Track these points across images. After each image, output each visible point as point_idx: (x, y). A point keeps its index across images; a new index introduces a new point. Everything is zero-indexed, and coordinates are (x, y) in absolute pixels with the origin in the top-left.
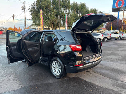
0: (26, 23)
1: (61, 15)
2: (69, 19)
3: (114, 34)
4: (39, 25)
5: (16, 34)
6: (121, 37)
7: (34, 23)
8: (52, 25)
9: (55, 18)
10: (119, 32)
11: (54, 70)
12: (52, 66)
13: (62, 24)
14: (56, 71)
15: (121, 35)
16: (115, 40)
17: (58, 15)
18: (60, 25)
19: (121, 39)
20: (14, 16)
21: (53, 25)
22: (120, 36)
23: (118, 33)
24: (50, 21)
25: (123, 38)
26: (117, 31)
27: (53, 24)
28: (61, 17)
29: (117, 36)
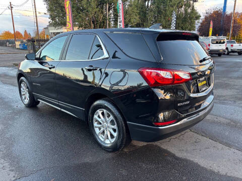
0: (37, 20)
1: (110, 4)
2: (126, 13)
3: (217, 43)
4: (64, 24)
5: (18, 43)
6: (230, 50)
7: (52, 19)
8: (92, 25)
9: (98, 9)
10: (226, 41)
11: (100, 129)
12: (94, 121)
13: (112, 22)
14: (104, 132)
15: (229, 46)
16: (217, 55)
17: (103, 4)
18: (109, 24)
19: (228, 54)
20: (12, 7)
21: (94, 24)
22: (227, 48)
23: (224, 43)
24: (87, 15)
25: (233, 51)
26: (222, 37)
27: (93, 22)
28: (109, 7)
29: (222, 47)
